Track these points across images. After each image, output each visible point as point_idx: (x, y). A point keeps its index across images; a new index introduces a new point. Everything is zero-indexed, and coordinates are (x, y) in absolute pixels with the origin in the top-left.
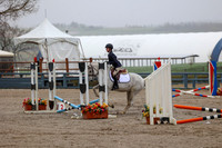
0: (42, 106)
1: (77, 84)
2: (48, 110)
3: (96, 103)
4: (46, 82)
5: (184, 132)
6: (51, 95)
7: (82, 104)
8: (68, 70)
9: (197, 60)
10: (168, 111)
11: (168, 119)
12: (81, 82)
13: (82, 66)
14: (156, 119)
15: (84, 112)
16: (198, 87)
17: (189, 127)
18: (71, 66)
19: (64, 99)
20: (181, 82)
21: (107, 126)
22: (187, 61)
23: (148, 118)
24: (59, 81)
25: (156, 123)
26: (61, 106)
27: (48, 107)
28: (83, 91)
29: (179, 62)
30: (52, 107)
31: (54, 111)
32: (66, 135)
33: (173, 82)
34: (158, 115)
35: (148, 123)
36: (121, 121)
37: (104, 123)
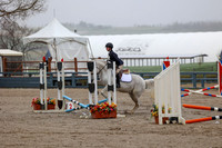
0: (51, 105)
1: (86, 83)
2: (57, 110)
3: (105, 102)
4: (55, 81)
5: (193, 132)
6: (59, 94)
7: (91, 103)
8: (76, 69)
9: (206, 60)
10: (177, 111)
11: (176, 119)
12: (90, 82)
13: (90, 66)
14: (165, 119)
15: (93, 112)
16: (207, 86)
17: (198, 127)
18: (79, 65)
19: (73, 99)
20: (190, 81)
21: (116, 125)
22: (196, 60)
23: (157, 117)
24: (68, 81)
25: (164, 123)
26: (70, 105)
27: (57, 106)
28: (92, 90)
29: (188, 61)
30: (60, 107)
31: (63, 110)
32: (74, 135)
33: (182, 81)
34: (167, 115)
35: (157, 122)
36: (129, 121)
37: (113, 122)
